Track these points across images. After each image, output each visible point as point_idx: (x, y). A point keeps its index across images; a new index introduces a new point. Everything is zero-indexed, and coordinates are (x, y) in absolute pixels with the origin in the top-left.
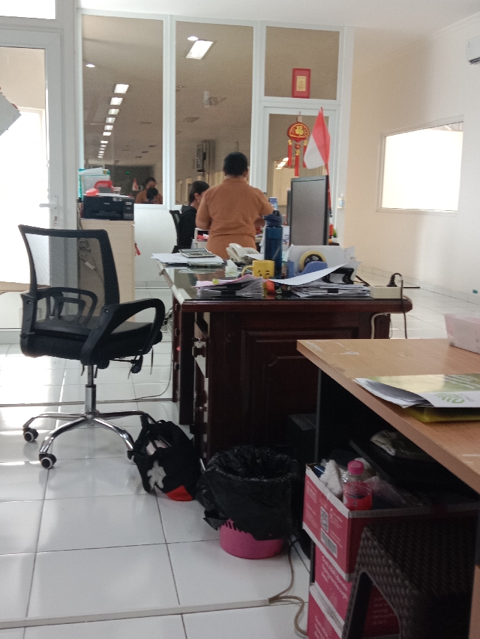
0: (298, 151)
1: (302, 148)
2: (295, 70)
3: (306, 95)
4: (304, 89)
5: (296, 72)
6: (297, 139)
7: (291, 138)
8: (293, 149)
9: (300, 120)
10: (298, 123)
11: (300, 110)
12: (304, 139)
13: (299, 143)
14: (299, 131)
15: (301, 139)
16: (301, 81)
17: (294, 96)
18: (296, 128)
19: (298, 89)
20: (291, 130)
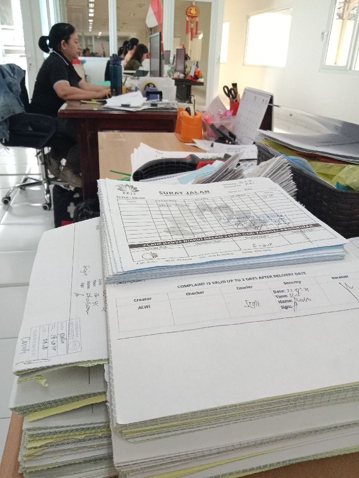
0: (192, 25)
1: (195, 23)
6: (193, 17)
7: (189, 16)
8: (190, 23)
9: (194, 4)
10: (192, 6)
12: (196, 17)
13: (193, 19)
14: (193, 12)
18: (191, 9)
20: (188, 11)
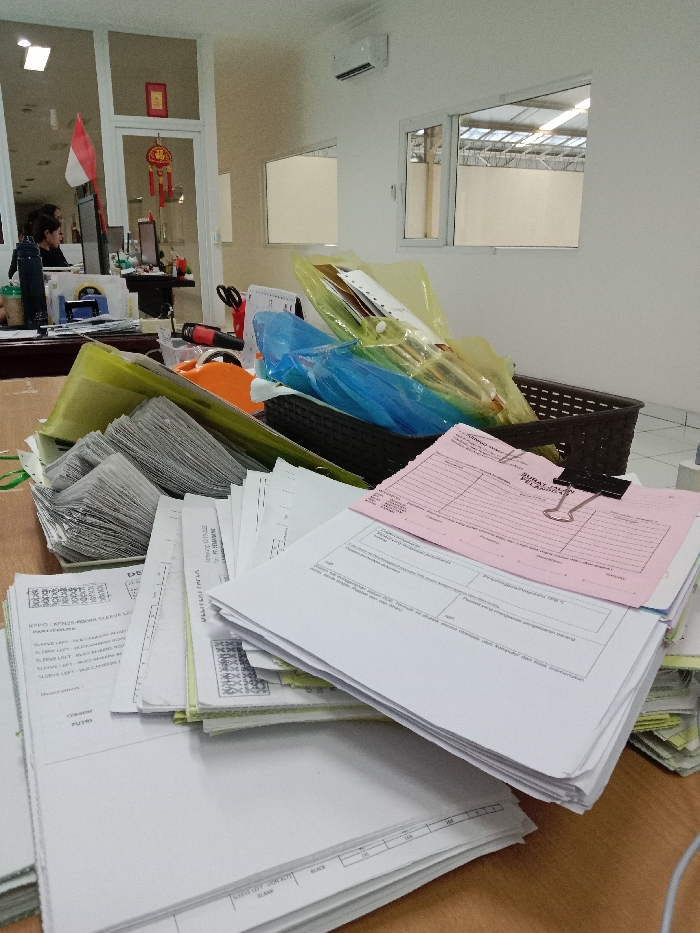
0: (161, 179)
1: (166, 176)
2: (148, 84)
3: (165, 114)
4: (161, 107)
5: (149, 87)
6: (160, 165)
7: (152, 164)
8: (155, 175)
9: (160, 143)
10: (158, 146)
11: (159, 132)
12: (167, 164)
13: (161, 169)
14: (160, 156)
15: (162, 165)
16: (157, 97)
17: (149, 115)
18: (155, 152)
19: (153, 107)
20: (150, 154)
